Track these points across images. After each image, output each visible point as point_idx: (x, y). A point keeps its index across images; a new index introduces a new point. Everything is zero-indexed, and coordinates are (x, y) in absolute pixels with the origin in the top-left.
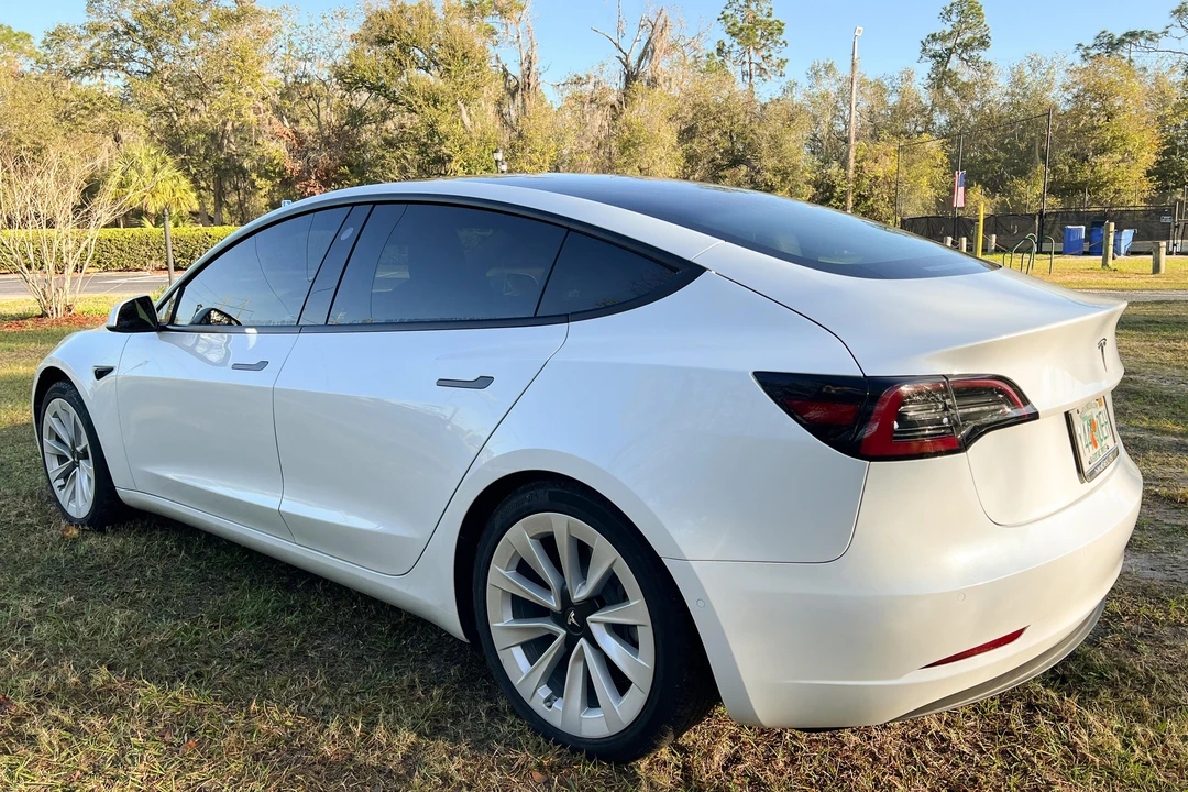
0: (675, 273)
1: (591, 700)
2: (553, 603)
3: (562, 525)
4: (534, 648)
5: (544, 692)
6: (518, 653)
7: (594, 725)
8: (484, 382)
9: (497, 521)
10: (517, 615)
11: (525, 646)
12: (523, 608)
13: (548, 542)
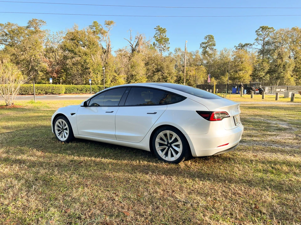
0: (183, 98)
1: (172, 156)
2: (166, 143)
3: (168, 132)
4: (162, 150)
5: (164, 156)
6: (160, 151)
7: (173, 159)
8: (155, 113)
9: (157, 132)
10: (160, 146)
11: (161, 150)
12: (161, 144)
13: (166, 135)
